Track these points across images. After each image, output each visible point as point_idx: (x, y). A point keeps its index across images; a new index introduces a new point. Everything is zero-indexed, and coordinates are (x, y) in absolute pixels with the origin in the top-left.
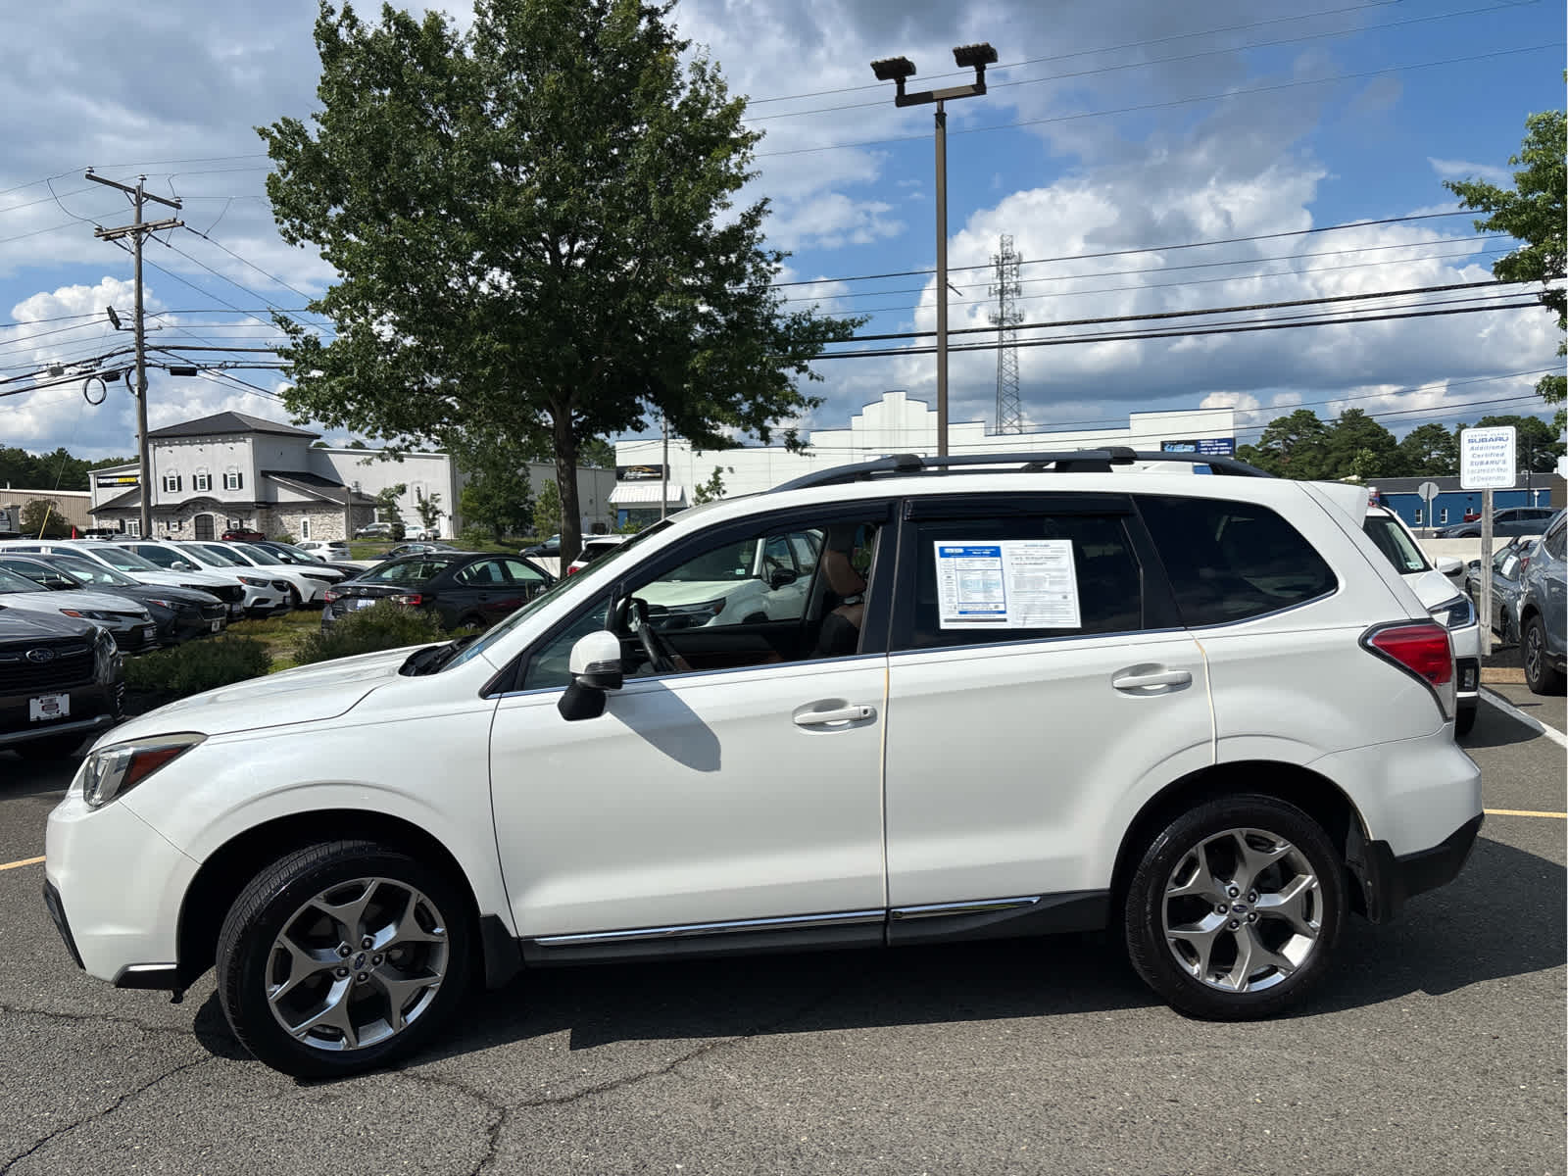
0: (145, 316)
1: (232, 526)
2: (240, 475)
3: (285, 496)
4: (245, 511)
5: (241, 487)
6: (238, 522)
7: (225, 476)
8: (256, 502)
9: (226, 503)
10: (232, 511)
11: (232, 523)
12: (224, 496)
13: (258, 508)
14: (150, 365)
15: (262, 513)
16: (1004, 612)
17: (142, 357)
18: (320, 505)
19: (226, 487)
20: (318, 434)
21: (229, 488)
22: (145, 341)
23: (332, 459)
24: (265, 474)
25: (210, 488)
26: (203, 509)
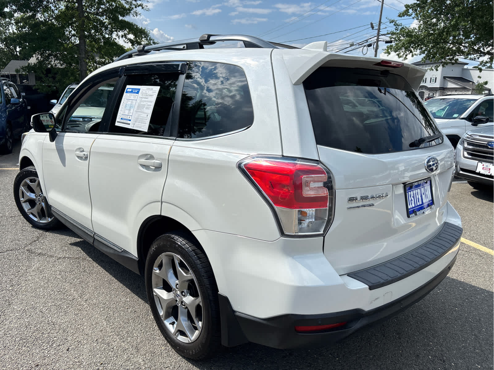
0: (381, 24)
1: (430, 95)
2: (436, 78)
3: (450, 85)
4: (435, 90)
5: (435, 82)
6: (432, 94)
7: (431, 78)
8: (440, 88)
9: (429, 88)
10: (431, 90)
11: (430, 94)
12: (429, 85)
13: (440, 89)
14: (380, 41)
15: (441, 91)
16: (130, 120)
17: (378, 38)
18: (463, 89)
19: (430, 82)
20: (467, 63)
21: (432, 82)
22: (380, 33)
23: (471, 72)
24: (445, 78)
25: (425, 82)
26: (422, 89)
